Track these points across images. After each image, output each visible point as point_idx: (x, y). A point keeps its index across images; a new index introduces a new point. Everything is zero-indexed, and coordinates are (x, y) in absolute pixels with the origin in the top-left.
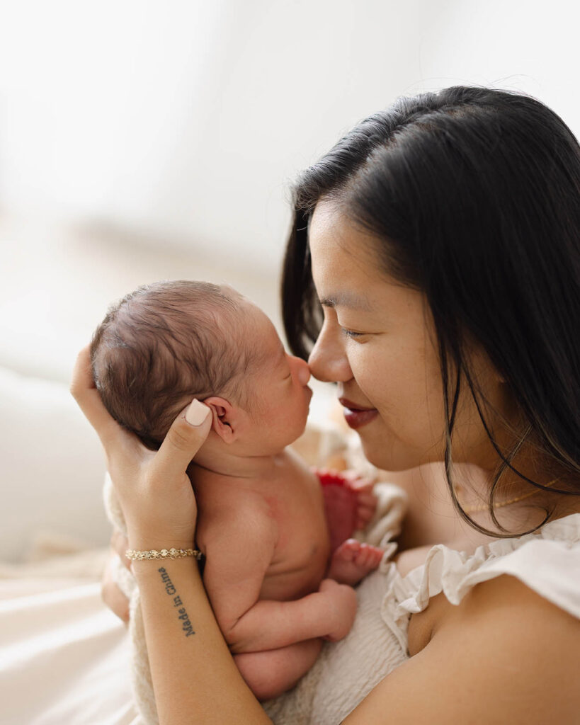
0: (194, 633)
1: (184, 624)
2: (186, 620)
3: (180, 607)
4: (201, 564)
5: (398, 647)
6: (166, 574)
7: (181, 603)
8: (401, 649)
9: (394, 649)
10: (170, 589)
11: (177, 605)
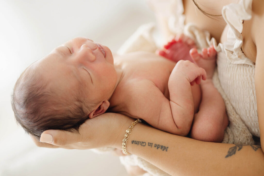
0: (168, 148)
1: (161, 149)
2: (160, 147)
3: (153, 145)
4: (144, 123)
5: (250, 67)
6: (135, 141)
7: (152, 144)
8: (251, 66)
9: (249, 69)
10: (143, 144)
11: (152, 146)
